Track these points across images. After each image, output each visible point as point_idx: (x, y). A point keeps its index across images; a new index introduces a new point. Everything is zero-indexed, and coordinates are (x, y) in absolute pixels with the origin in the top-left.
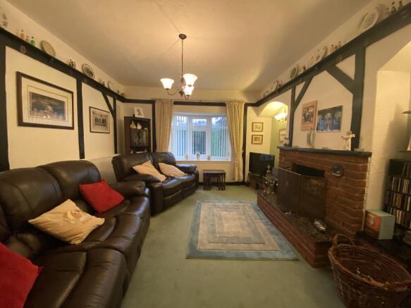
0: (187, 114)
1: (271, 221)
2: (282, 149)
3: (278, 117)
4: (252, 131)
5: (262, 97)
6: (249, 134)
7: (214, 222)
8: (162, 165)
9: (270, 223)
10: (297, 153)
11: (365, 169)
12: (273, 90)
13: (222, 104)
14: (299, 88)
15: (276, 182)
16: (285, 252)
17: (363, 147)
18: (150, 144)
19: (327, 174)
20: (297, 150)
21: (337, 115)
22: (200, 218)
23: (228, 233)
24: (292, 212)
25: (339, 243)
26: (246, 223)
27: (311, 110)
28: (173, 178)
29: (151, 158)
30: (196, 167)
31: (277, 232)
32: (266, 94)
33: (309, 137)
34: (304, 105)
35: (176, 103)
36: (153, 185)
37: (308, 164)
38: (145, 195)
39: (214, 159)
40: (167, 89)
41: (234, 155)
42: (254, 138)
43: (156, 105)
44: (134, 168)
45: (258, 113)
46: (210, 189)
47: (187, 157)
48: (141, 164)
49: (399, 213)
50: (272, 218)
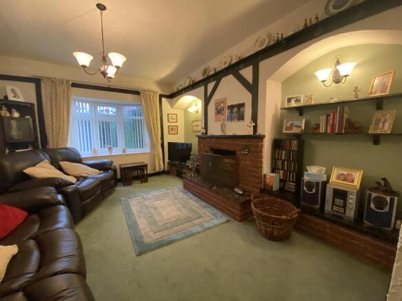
0: (92, 100)
1: (200, 198)
2: (199, 137)
3: (191, 110)
4: (168, 121)
5: (176, 90)
6: (166, 125)
7: (151, 213)
8: (64, 164)
9: (199, 200)
10: (213, 139)
11: (262, 146)
12: (187, 85)
13: (137, 93)
14: (211, 86)
15: (197, 165)
16: (219, 218)
17: (260, 132)
18: (36, 138)
19: (238, 153)
20: (212, 137)
21: (241, 110)
22: (133, 214)
23: (168, 219)
24: (217, 186)
25: (255, 198)
26: (180, 206)
27: (222, 105)
28: (85, 178)
29: (48, 156)
30: (112, 162)
31: (207, 205)
32: (180, 88)
33: (222, 126)
34: (216, 100)
35: (74, 85)
36: (65, 189)
37: (224, 147)
38: (59, 203)
39: (130, 151)
40: (84, 67)
41: (153, 146)
42: (171, 129)
43: (43, 85)
44: (24, 171)
45: (172, 105)
46: (131, 184)
47: (95, 152)
48: (34, 165)
49: (281, 172)
50: (200, 196)
